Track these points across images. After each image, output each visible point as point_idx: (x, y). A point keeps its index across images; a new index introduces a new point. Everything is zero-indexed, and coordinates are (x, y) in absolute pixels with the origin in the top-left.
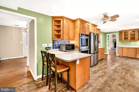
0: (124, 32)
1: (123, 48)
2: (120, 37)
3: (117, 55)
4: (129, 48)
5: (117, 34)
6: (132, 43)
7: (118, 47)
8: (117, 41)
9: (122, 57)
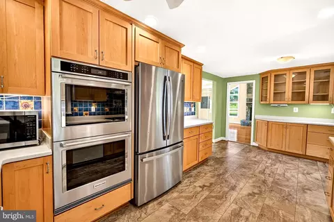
0: (275, 76)
1: (270, 124)
2: (264, 92)
3: (253, 143)
4: (286, 126)
5: (254, 82)
6: (296, 109)
7: (255, 120)
8: (253, 102)
9: (265, 151)
